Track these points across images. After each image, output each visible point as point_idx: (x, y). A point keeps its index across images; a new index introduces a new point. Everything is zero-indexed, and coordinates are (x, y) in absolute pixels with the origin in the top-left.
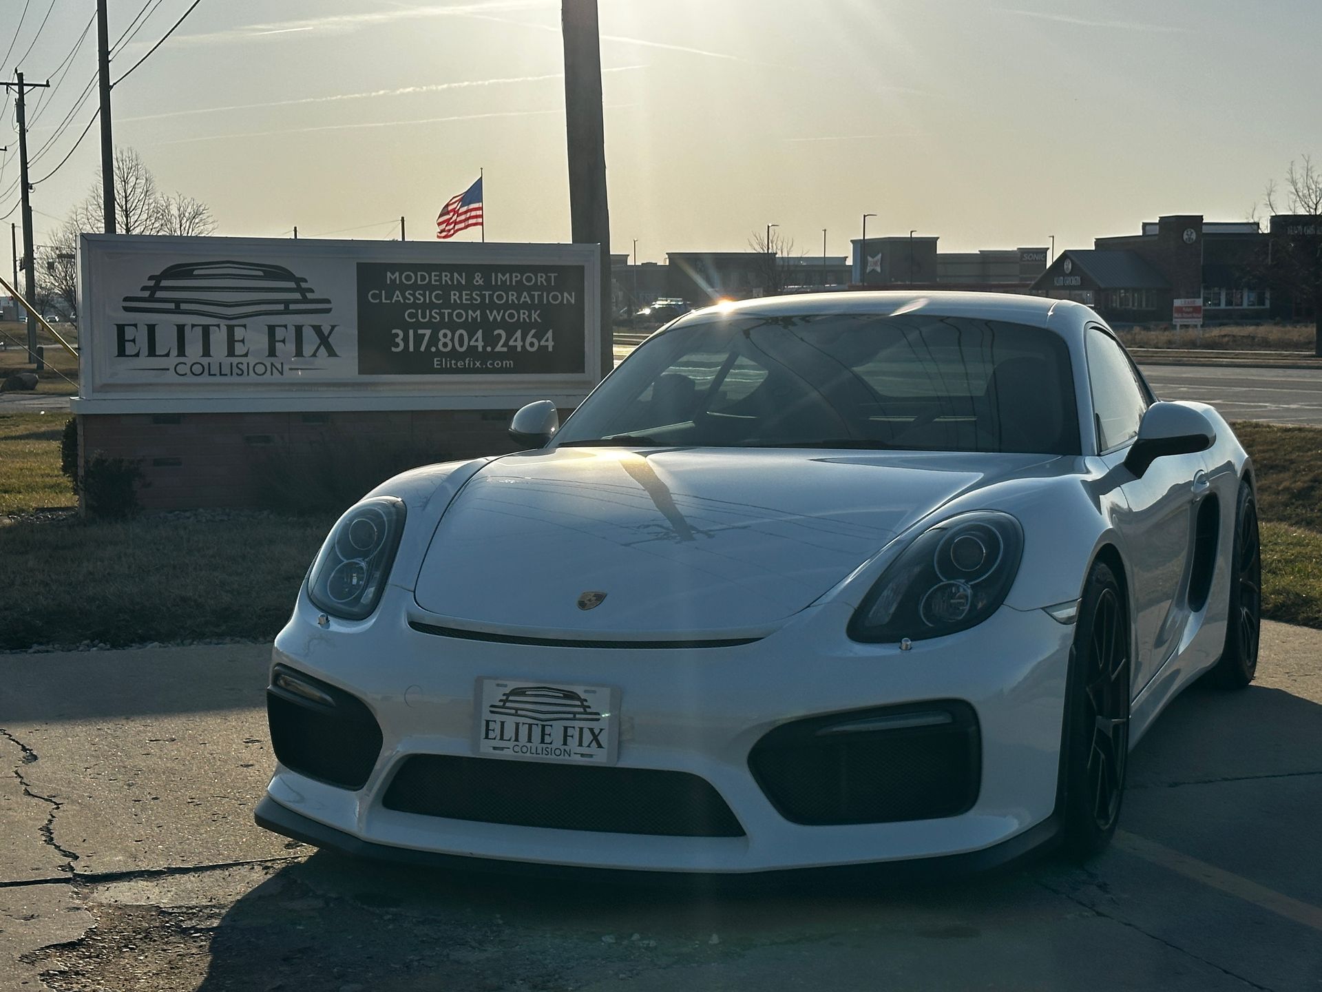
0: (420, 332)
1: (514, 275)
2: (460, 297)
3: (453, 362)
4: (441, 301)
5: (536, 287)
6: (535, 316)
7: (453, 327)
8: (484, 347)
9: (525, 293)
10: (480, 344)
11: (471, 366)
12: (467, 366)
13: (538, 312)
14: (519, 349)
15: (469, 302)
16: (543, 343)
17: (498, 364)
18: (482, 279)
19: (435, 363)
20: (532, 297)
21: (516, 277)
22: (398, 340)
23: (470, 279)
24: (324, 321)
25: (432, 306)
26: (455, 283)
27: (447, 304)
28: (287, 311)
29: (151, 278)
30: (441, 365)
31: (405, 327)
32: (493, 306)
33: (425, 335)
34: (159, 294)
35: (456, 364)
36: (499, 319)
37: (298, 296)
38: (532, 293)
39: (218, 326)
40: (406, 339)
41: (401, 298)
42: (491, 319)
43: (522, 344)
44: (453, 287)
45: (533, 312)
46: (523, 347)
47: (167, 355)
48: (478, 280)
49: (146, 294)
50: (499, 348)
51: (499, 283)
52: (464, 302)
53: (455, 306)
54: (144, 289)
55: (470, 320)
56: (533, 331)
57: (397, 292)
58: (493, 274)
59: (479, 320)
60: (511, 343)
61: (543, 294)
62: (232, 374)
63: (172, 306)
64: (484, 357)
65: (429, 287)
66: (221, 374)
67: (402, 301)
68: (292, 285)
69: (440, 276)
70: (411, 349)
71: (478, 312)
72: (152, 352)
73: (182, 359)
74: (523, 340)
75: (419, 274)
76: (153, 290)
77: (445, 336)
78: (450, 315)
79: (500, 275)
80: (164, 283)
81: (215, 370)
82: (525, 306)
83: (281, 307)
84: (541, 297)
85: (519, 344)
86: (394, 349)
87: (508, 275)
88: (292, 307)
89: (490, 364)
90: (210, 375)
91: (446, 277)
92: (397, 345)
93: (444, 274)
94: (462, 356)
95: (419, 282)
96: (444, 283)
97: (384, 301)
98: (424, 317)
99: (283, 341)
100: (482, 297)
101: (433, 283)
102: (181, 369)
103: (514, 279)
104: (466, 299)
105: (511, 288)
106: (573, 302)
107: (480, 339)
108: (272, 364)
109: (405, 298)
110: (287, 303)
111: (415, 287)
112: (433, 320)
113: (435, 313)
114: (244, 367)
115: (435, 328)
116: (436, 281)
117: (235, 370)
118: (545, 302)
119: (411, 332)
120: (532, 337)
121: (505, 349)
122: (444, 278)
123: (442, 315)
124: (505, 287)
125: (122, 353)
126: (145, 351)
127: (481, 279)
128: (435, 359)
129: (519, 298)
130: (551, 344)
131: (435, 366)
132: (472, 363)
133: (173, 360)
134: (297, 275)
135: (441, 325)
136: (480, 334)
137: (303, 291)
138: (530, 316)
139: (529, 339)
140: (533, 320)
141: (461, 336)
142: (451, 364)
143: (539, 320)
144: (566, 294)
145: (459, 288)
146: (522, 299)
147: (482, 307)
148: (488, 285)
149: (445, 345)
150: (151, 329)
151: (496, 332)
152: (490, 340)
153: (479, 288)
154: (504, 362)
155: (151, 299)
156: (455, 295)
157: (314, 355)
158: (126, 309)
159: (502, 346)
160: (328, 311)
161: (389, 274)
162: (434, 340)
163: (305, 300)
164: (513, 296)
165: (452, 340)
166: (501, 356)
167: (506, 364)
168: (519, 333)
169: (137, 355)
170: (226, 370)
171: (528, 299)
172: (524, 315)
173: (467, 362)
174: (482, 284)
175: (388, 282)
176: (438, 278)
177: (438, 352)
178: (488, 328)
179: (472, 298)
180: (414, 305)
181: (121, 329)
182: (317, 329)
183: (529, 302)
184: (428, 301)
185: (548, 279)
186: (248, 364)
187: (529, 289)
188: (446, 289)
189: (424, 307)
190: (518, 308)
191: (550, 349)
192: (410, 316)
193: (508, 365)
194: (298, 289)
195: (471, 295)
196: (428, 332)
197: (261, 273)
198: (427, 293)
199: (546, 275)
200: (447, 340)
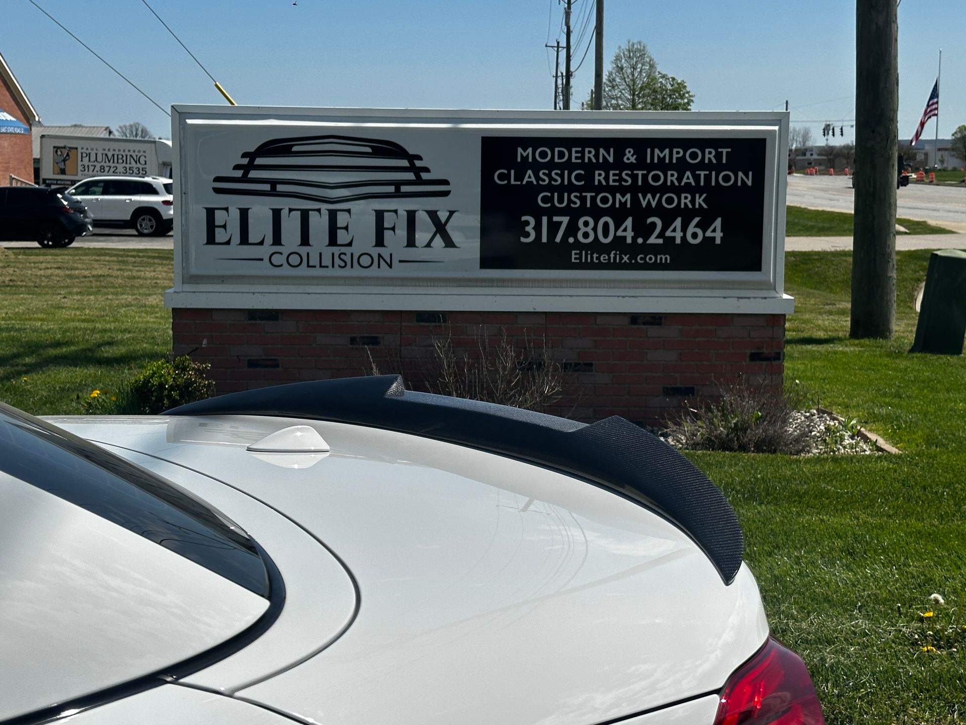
0: (556, 219)
1: (675, 150)
2: (607, 178)
3: (595, 255)
4: (583, 183)
5: (702, 166)
6: (700, 200)
7: (597, 213)
8: (634, 238)
9: (688, 173)
10: (629, 235)
11: (618, 261)
12: (612, 260)
13: (704, 195)
14: (678, 241)
15: (617, 184)
16: (709, 234)
17: (650, 259)
18: (635, 156)
19: (573, 256)
20: (697, 178)
21: (678, 153)
22: (529, 229)
23: (619, 155)
24: (441, 206)
25: (571, 188)
26: (601, 161)
27: (590, 186)
28: (398, 194)
29: (244, 155)
30: (580, 258)
31: (538, 214)
32: (647, 189)
33: (561, 223)
34: (253, 174)
35: (598, 258)
36: (654, 204)
37: (410, 176)
38: (698, 172)
39: (319, 210)
40: (538, 228)
41: (533, 179)
42: (644, 204)
43: (682, 234)
44: (598, 166)
45: (697, 196)
46: (684, 238)
47: (261, 243)
48: (630, 157)
49: (239, 174)
50: (652, 240)
51: (656, 161)
52: (611, 183)
53: (600, 189)
54: (237, 167)
55: (617, 205)
56: (697, 220)
57: (530, 172)
58: (649, 150)
59: (629, 206)
60: (669, 233)
61: (710, 174)
62: (333, 266)
63: (267, 187)
64: (633, 249)
65: (569, 166)
66: (321, 266)
67: (535, 183)
68: (405, 163)
69: (583, 152)
70: (544, 239)
71: (628, 196)
72: (244, 240)
73: (277, 248)
74: (684, 229)
75: (557, 150)
76: (247, 168)
77: (586, 224)
78: (593, 199)
79: (657, 151)
80: (259, 161)
81: (314, 261)
82: (688, 188)
83: (391, 189)
84: (708, 178)
85: (678, 235)
86: (523, 240)
87: (667, 151)
88: (404, 189)
89: (641, 259)
90: (308, 266)
91: (589, 154)
92: (527, 235)
93: (587, 150)
94: (606, 249)
95: (556, 160)
96: (586, 160)
97: (513, 182)
98: (561, 201)
99: (393, 229)
100: (634, 177)
101: (574, 160)
102: (276, 259)
103: (675, 156)
104: (614, 181)
105: (671, 166)
106: (749, 183)
107: (630, 228)
108: (380, 256)
109: (538, 178)
110: (398, 184)
111: (551, 166)
112: (572, 205)
113: (575, 197)
114: (347, 258)
115: (575, 215)
116: (577, 158)
117: (337, 261)
118: (713, 184)
119: (545, 220)
120: (696, 226)
121: (660, 241)
122: (587, 155)
123: (583, 199)
124: (663, 166)
125: (211, 239)
126: (236, 239)
127: (632, 156)
128: (573, 252)
129: (680, 179)
130: (718, 235)
131: (573, 260)
132: (618, 256)
133: (268, 248)
134: (411, 151)
135: (583, 211)
136: (629, 222)
137: (417, 171)
138: (693, 201)
139: (691, 229)
140: (697, 206)
141: (606, 225)
142: (592, 258)
143: (705, 206)
144: (740, 174)
145: (606, 167)
146: (685, 180)
147: (634, 190)
148: (641, 163)
149: (586, 235)
150: (244, 213)
151: (649, 220)
152: (643, 230)
153: (631, 167)
154: (659, 257)
155: (244, 179)
156: (600, 175)
157: (429, 245)
158: (217, 191)
159: (657, 237)
160: (446, 194)
161: (520, 150)
162: (572, 229)
163: (419, 181)
164: (672, 177)
165: (595, 229)
166: (655, 250)
167: (661, 259)
168: (678, 222)
169: (228, 243)
170: (327, 261)
171: (692, 181)
172: (685, 200)
173: (612, 255)
174: (635, 162)
175: (519, 160)
176: (579, 155)
177: (578, 245)
178: (640, 215)
179: (621, 179)
180: (550, 188)
181: (210, 212)
182: (433, 215)
183: (693, 184)
184: (566, 183)
185: (719, 156)
186: (352, 254)
187: (693, 168)
188: (590, 168)
189: (562, 189)
190: (678, 191)
191: (718, 241)
192: (545, 200)
193: (663, 261)
194: (412, 168)
195: (620, 175)
196: (565, 220)
197: (369, 150)
198: (566, 172)
199: (716, 151)
200: (589, 229)
